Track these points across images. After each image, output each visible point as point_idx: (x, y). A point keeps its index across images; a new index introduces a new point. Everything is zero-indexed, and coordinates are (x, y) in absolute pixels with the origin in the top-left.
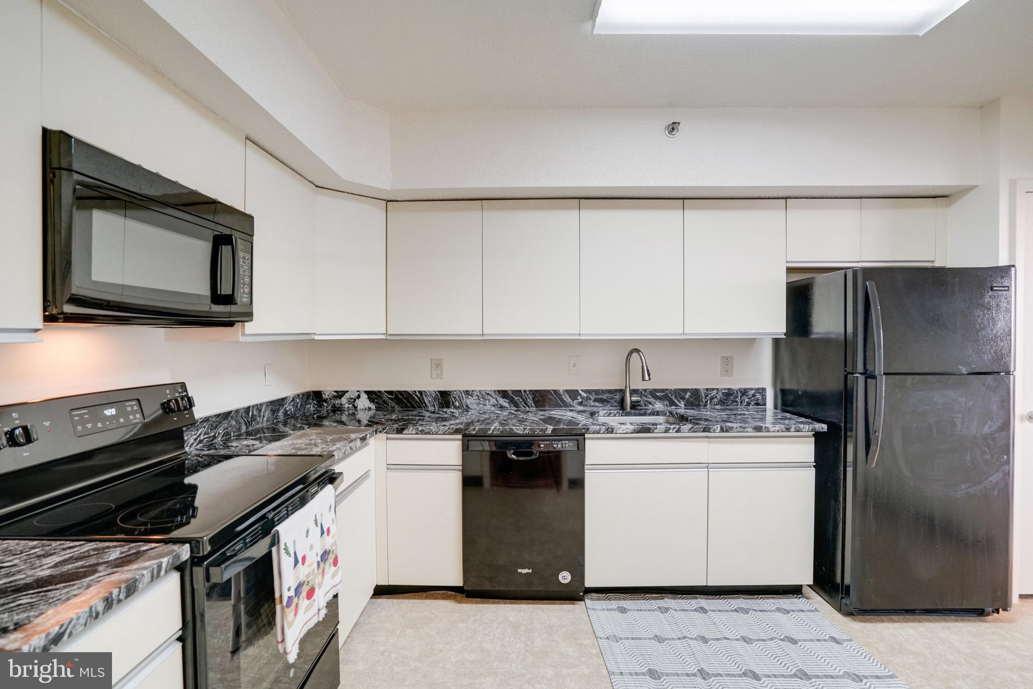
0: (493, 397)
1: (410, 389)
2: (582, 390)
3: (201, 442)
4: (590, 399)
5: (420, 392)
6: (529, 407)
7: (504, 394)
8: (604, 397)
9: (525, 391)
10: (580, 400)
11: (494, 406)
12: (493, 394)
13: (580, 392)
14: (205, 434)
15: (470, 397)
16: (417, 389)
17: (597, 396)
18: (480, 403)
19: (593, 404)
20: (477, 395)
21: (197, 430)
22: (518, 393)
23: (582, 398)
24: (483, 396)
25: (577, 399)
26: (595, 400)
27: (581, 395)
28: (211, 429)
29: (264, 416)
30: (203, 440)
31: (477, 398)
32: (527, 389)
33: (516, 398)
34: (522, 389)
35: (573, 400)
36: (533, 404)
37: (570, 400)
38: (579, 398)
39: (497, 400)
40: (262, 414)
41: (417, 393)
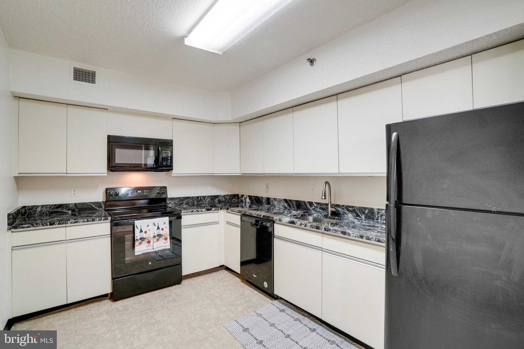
0: (282, 202)
1: (259, 196)
2: (314, 202)
3: (176, 204)
4: (318, 207)
5: (262, 197)
6: (294, 208)
7: (286, 201)
8: (324, 207)
9: (293, 200)
10: (314, 208)
11: (283, 206)
12: (282, 200)
13: (314, 203)
14: (178, 202)
15: (275, 201)
16: (261, 196)
17: (321, 206)
18: (279, 204)
19: (319, 210)
20: (278, 201)
21: (175, 200)
22: (290, 201)
23: (314, 206)
24: (280, 201)
25: (312, 207)
26: (320, 208)
27: (314, 205)
28: (180, 201)
29: (206, 200)
30: (177, 203)
31: (277, 202)
32: (294, 199)
33: (290, 203)
34: (292, 199)
35: (311, 207)
36: (296, 207)
37: (310, 207)
38: (313, 206)
39: (284, 204)
40: (206, 199)
41: (261, 198)
